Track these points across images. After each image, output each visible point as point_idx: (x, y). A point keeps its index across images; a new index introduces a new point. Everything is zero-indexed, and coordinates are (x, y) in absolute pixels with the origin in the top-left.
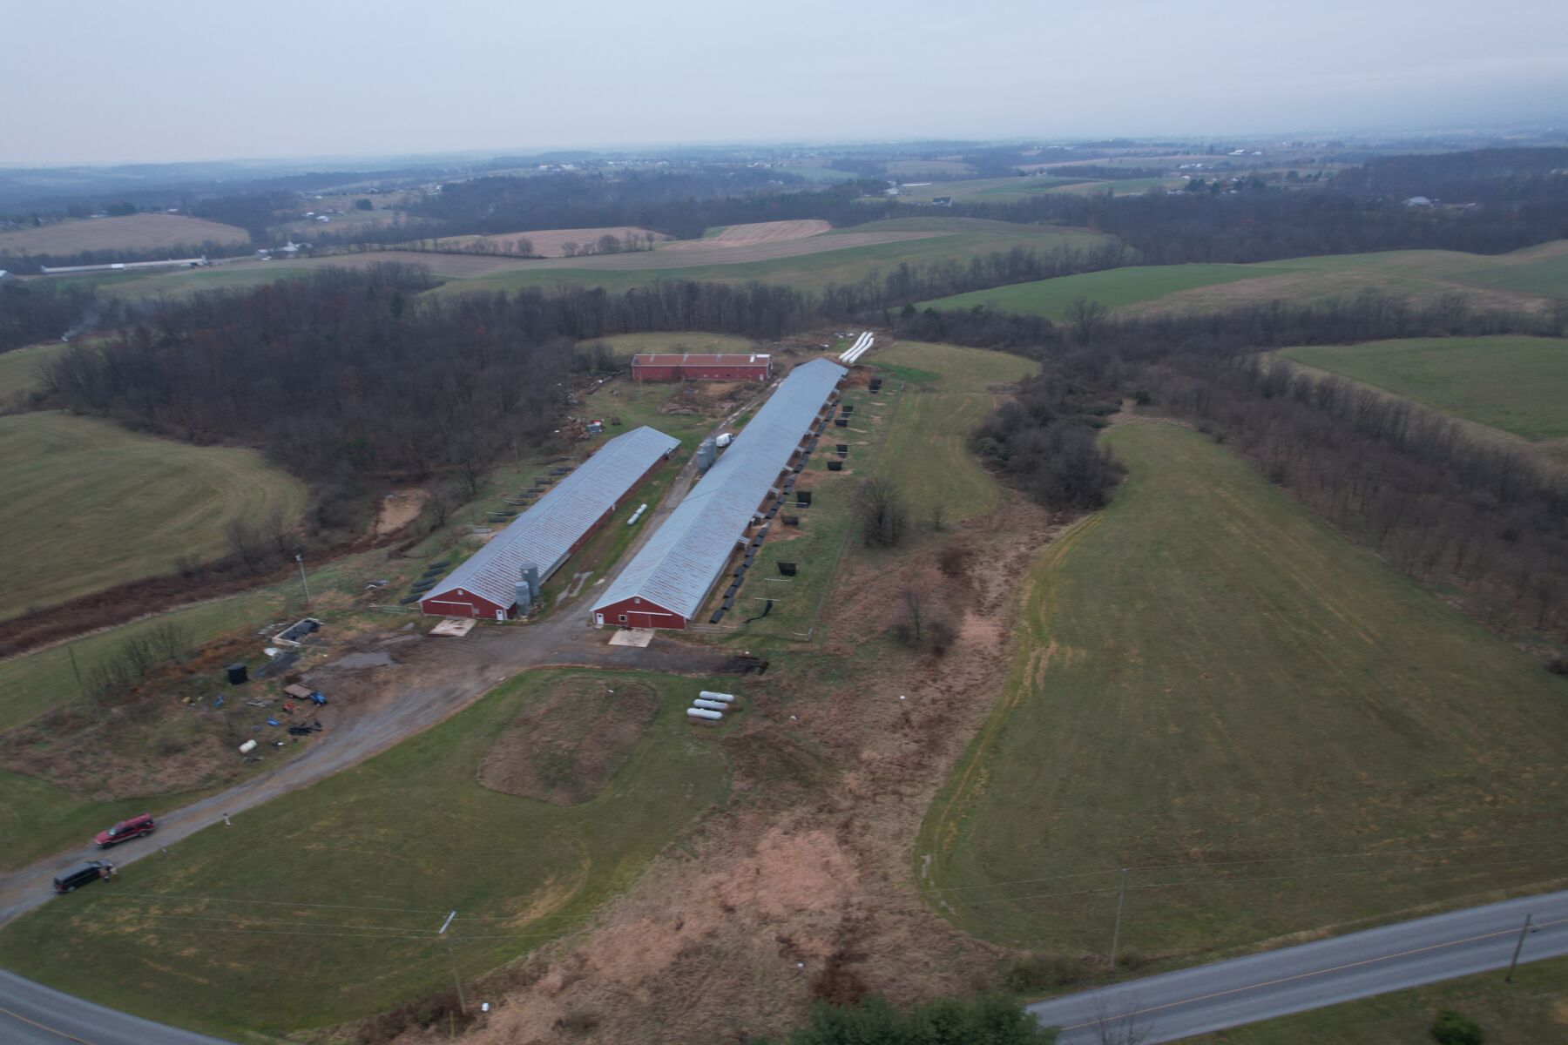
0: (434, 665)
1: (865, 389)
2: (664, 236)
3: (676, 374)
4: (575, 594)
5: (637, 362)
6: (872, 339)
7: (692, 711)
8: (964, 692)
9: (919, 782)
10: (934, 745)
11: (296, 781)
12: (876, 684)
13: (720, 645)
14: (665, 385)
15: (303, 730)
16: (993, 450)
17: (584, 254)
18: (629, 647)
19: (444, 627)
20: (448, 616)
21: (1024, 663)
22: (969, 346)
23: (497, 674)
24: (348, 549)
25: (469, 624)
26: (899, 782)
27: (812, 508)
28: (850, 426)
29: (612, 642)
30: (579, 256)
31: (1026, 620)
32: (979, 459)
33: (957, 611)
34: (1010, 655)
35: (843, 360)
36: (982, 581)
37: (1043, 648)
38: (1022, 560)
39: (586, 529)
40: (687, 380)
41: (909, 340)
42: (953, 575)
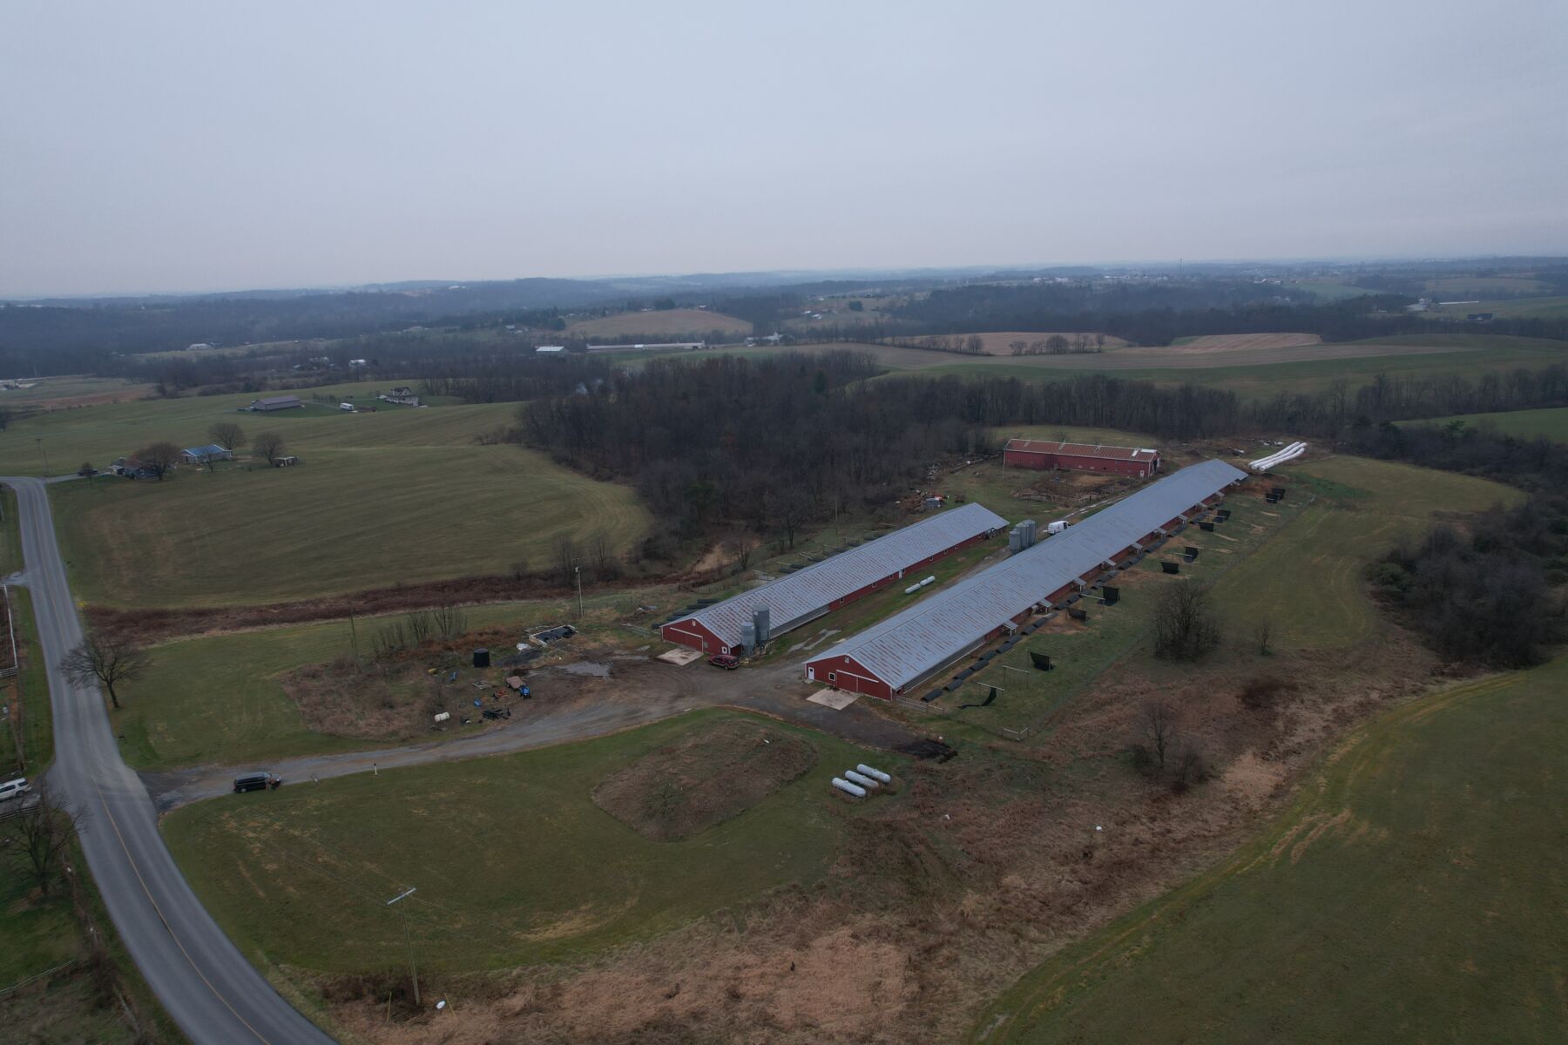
0: (640, 685)
1: (1261, 497)
2: (1125, 342)
3: (1049, 462)
4: (809, 648)
5: (1010, 446)
6: (1302, 450)
7: (837, 781)
8: (1184, 840)
9: (1053, 928)
10: (1100, 892)
11: (451, 755)
12: (1075, 805)
13: (917, 725)
14: (1033, 472)
15: (493, 715)
16: (1395, 579)
17: (1031, 353)
18: (824, 706)
19: (675, 656)
20: (682, 646)
21: (1288, 826)
22: (1433, 468)
23: (686, 705)
24: (659, 579)
25: (695, 655)
26: (1029, 921)
27: (1115, 607)
28: (1218, 532)
29: (812, 699)
30: (1026, 355)
31: (1326, 777)
32: (1370, 587)
33: (1235, 750)
34: (1276, 812)
35: (1250, 466)
36: (1292, 722)
37: (1328, 815)
38: (1365, 707)
39: (855, 588)
40: (1058, 470)
41: (1353, 455)
42: (1254, 706)
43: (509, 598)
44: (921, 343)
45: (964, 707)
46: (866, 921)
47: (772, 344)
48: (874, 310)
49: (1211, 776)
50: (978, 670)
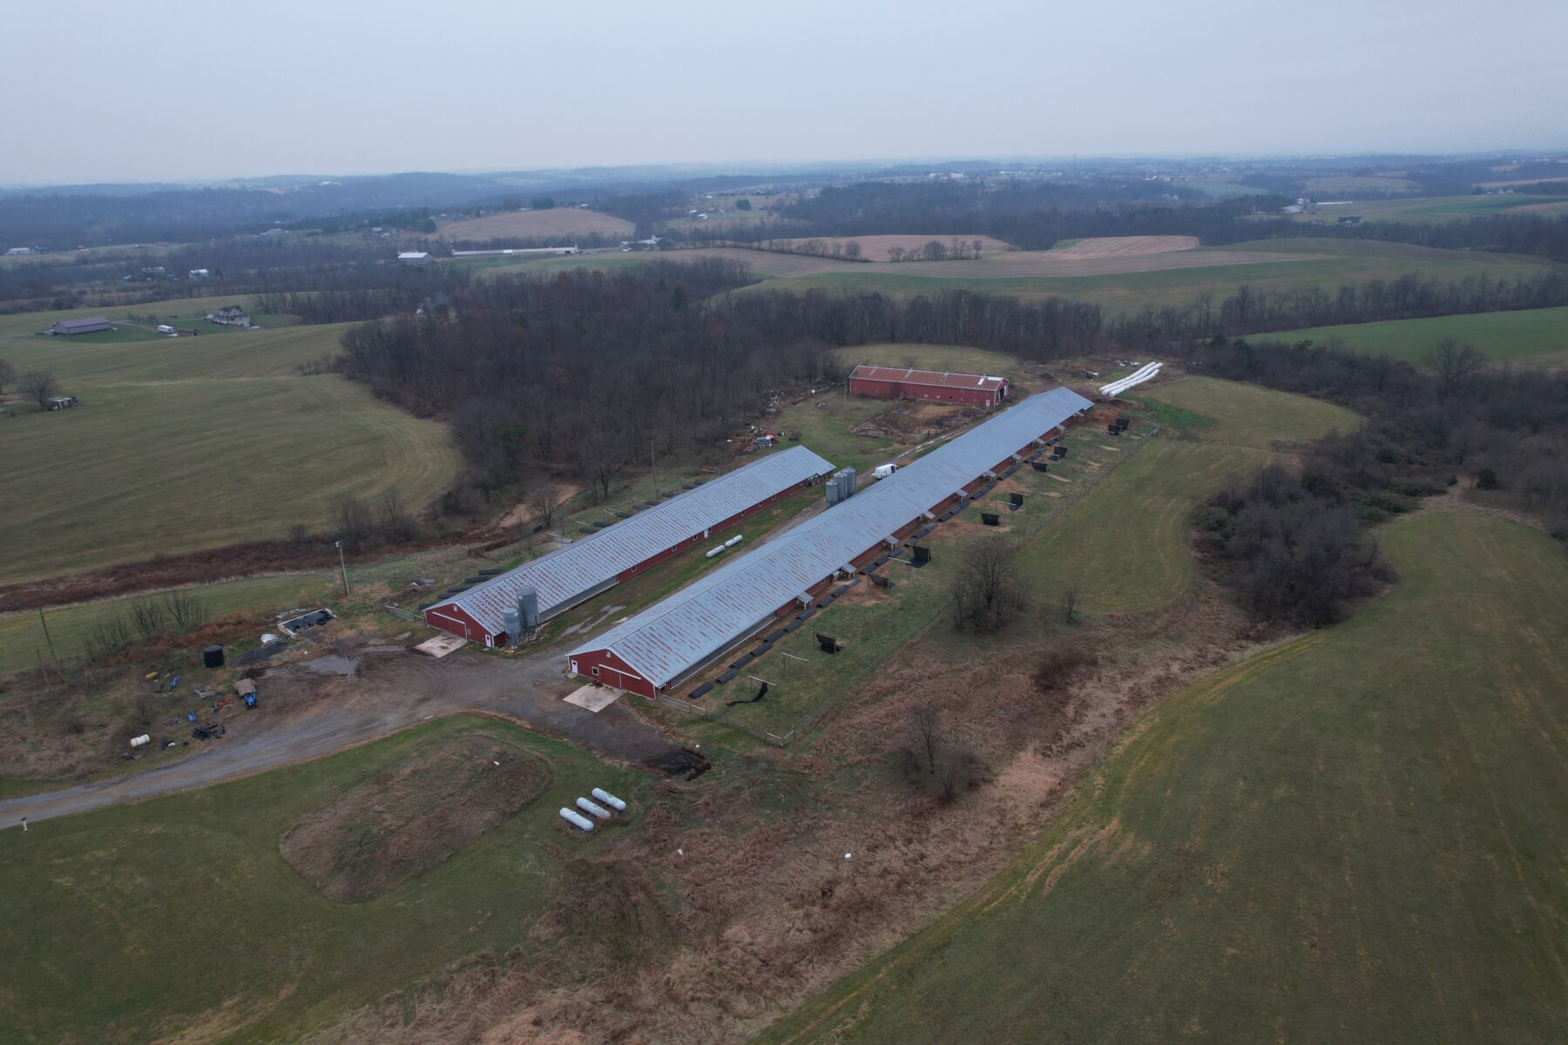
0: (386, 685)
1: (1103, 429)
2: (1006, 245)
3: (895, 391)
4: (585, 630)
5: (856, 373)
6: (1157, 371)
7: (566, 812)
8: (936, 869)
9: (765, 997)
10: (827, 943)
11: (132, 794)
12: (827, 827)
13: (676, 729)
14: (878, 402)
15: (202, 734)
16: (1219, 524)
17: (909, 259)
18: (580, 708)
19: (435, 646)
20: (446, 632)
21: (1050, 844)
22: (1280, 390)
23: (427, 713)
25: (459, 643)
26: (740, 988)
27: (923, 570)
28: (1052, 473)
29: (568, 699)
30: (904, 261)
31: (1104, 777)
32: (1194, 534)
33: (1016, 743)
34: (1042, 827)
35: (1101, 391)
36: (1084, 705)
37: (1096, 827)
38: (1162, 683)
39: (649, 555)
40: (904, 399)
41: (1206, 375)
42: (1047, 688)
43: (281, 569)
44: (798, 248)
45: (733, 704)
46: (556, 999)
47: (649, 248)
48: (761, 209)
49: (984, 780)
50: (758, 656)
